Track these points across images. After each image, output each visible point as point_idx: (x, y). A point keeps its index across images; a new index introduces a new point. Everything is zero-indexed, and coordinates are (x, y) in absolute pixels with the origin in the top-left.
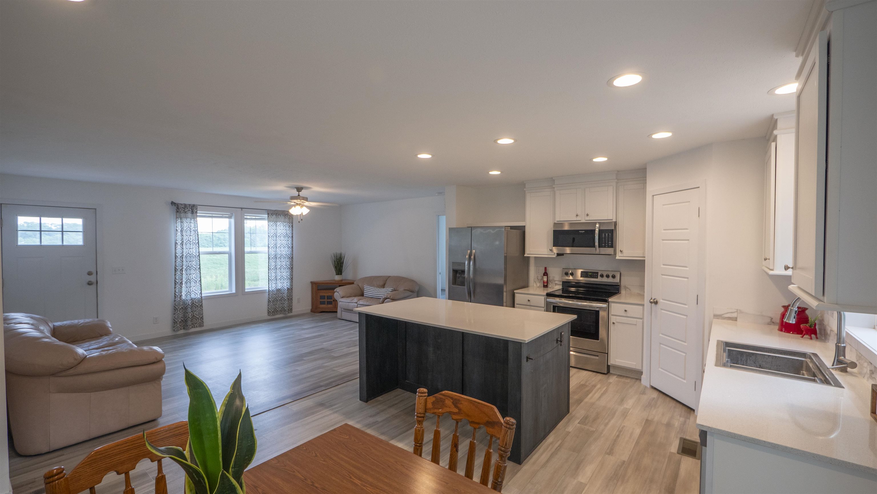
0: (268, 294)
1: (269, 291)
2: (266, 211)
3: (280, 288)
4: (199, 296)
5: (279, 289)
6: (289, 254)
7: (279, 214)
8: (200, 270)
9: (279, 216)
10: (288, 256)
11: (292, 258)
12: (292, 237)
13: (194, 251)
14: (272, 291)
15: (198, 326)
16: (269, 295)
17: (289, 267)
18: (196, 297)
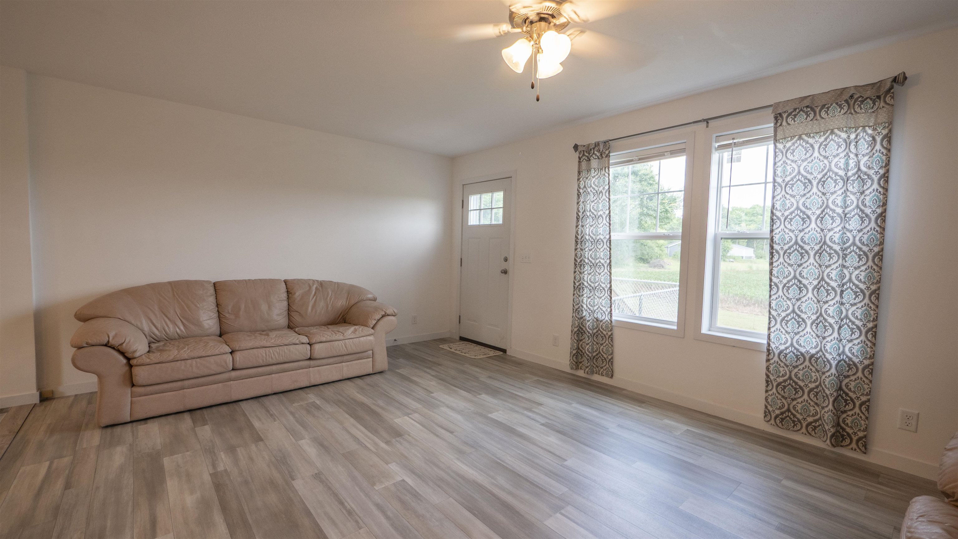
0: (764, 357)
1: (768, 350)
2: (771, 108)
3: (813, 351)
4: (607, 318)
5: (812, 356)
6: (864, 240)
7: (823, 107)
8: (610, 268)
9: (823, 113)
10: (860, 249)
11: (880, 255)
12: (885, 177)
13: (602, 231)
14: (777, 352)
15: (604, 374)
16: (768, 360)
17: (862, 286)
18: (603, 318)
